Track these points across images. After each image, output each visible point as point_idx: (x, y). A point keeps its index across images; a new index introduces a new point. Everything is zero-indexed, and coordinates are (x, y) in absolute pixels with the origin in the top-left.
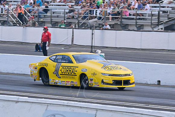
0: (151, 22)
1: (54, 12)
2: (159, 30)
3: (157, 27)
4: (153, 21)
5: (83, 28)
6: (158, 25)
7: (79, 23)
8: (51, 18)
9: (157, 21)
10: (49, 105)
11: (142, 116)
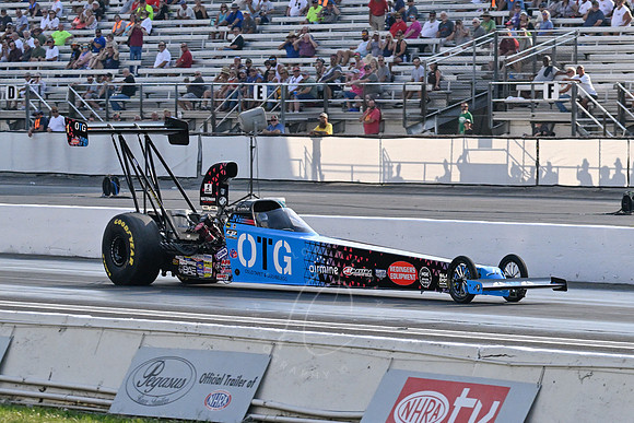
0: (405, 114)
1: (148, 94)
2: (426, 134)
3: (421, 125)
4: (408, 111)
5: (227, 132)
6: (422, 121)
7: (214, 119)
8: (141, 108)
9: (419, 111)
10: (146, 333)
11: (393, 355)
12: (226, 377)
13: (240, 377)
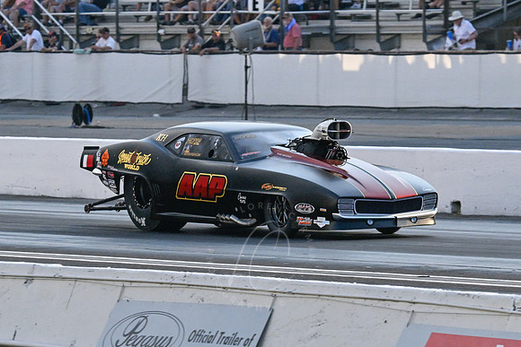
0: (424, 26)
1: (124, 6)
3: (442, 39)
4: (428, 23)
8: (117, 23)
9: (442, 23)
10: (126, 284)
11: (414, 307)
12: (219, 335)
13: (235, 334)
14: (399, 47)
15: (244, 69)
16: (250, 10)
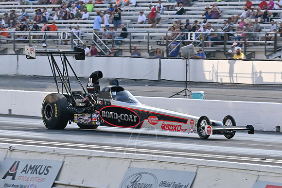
2: (276, 59)
4: (267, 47)
6: (275, 52)
7: (167, 50)
8: (130, 44)
9: (273, 47)
10: (132, 160)
11: (259, 173)
12: (173, 183)
13: (180, 184)
14: (254, 57)
15: (186, 66)
16: (189, 40)
